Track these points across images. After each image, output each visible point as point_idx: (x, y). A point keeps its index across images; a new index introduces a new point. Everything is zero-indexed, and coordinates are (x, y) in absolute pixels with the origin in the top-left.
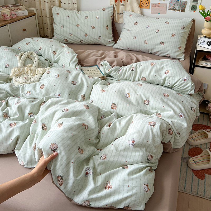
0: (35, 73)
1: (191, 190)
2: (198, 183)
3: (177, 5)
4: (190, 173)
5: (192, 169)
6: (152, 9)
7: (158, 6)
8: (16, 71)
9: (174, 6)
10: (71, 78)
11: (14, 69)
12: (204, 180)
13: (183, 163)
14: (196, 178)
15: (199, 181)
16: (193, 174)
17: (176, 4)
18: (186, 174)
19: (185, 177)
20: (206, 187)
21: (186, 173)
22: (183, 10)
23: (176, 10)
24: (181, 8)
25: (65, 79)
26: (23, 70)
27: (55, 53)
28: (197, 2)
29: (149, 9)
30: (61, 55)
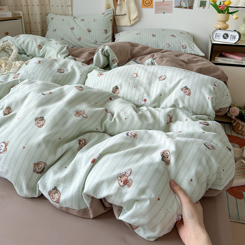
2: (237, 205)
3: (184, 2)
6: (156, 8)
7: (162, 4)
9: (180, 3)
10: (57, 66)
12: (243, 200)
14: (232, 198)
16: (227, 193)
22: (191, 7)
23: (184, 7)
24: (188, 5)
25: (49, 66)
27: (40, 47)
29: (153, 8)
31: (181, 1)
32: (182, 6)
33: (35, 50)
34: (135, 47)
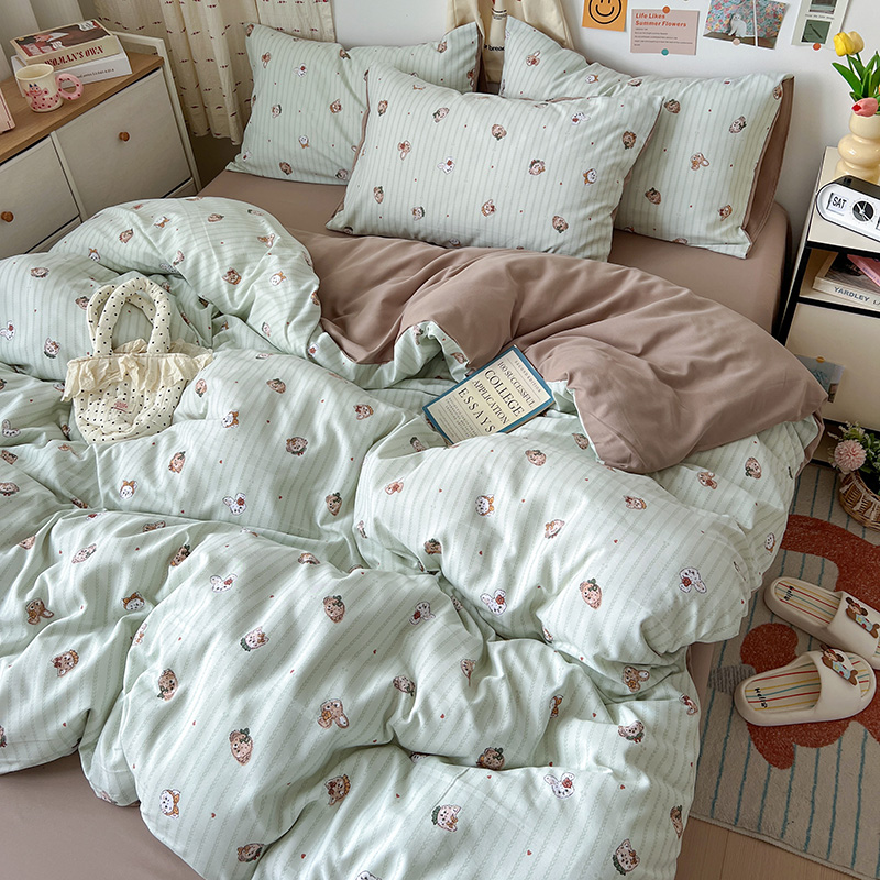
0: (159, 380)
1: (738, 815)
2: (766, 785)
3: (744, 18)
4: (741, 741)
5: (749, 724)
6: (634, 33)
7: (661, 20)
8: (85, 375)
9: (729, 24)
10: (284, 426)
11: (76, 368)
12: (788, 771)
13: (718, 693)
14: (759, 762)
15: (769, 775)
16: (750, 745)
17: (738, 15)
18: (726, 742)
19: (720, 759)
20: (794, 800)
21: (726, 738)
22: (767, 41)
23: (740, 38)
24: (760, 30)
25: (263, 429)
26: (113, 369)
27: (233, 276)
28: (831, 8)
29: (625, 30)
30: (256, 288)
31: (731, 17)
32: (734, 35)
33: (218, 288)
34: (530, 283)
